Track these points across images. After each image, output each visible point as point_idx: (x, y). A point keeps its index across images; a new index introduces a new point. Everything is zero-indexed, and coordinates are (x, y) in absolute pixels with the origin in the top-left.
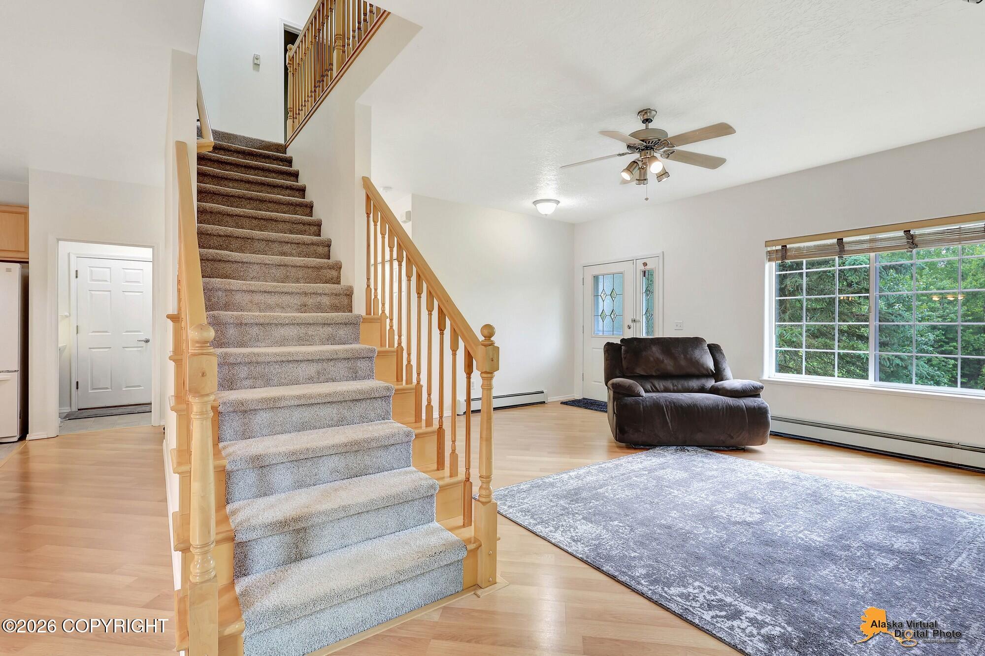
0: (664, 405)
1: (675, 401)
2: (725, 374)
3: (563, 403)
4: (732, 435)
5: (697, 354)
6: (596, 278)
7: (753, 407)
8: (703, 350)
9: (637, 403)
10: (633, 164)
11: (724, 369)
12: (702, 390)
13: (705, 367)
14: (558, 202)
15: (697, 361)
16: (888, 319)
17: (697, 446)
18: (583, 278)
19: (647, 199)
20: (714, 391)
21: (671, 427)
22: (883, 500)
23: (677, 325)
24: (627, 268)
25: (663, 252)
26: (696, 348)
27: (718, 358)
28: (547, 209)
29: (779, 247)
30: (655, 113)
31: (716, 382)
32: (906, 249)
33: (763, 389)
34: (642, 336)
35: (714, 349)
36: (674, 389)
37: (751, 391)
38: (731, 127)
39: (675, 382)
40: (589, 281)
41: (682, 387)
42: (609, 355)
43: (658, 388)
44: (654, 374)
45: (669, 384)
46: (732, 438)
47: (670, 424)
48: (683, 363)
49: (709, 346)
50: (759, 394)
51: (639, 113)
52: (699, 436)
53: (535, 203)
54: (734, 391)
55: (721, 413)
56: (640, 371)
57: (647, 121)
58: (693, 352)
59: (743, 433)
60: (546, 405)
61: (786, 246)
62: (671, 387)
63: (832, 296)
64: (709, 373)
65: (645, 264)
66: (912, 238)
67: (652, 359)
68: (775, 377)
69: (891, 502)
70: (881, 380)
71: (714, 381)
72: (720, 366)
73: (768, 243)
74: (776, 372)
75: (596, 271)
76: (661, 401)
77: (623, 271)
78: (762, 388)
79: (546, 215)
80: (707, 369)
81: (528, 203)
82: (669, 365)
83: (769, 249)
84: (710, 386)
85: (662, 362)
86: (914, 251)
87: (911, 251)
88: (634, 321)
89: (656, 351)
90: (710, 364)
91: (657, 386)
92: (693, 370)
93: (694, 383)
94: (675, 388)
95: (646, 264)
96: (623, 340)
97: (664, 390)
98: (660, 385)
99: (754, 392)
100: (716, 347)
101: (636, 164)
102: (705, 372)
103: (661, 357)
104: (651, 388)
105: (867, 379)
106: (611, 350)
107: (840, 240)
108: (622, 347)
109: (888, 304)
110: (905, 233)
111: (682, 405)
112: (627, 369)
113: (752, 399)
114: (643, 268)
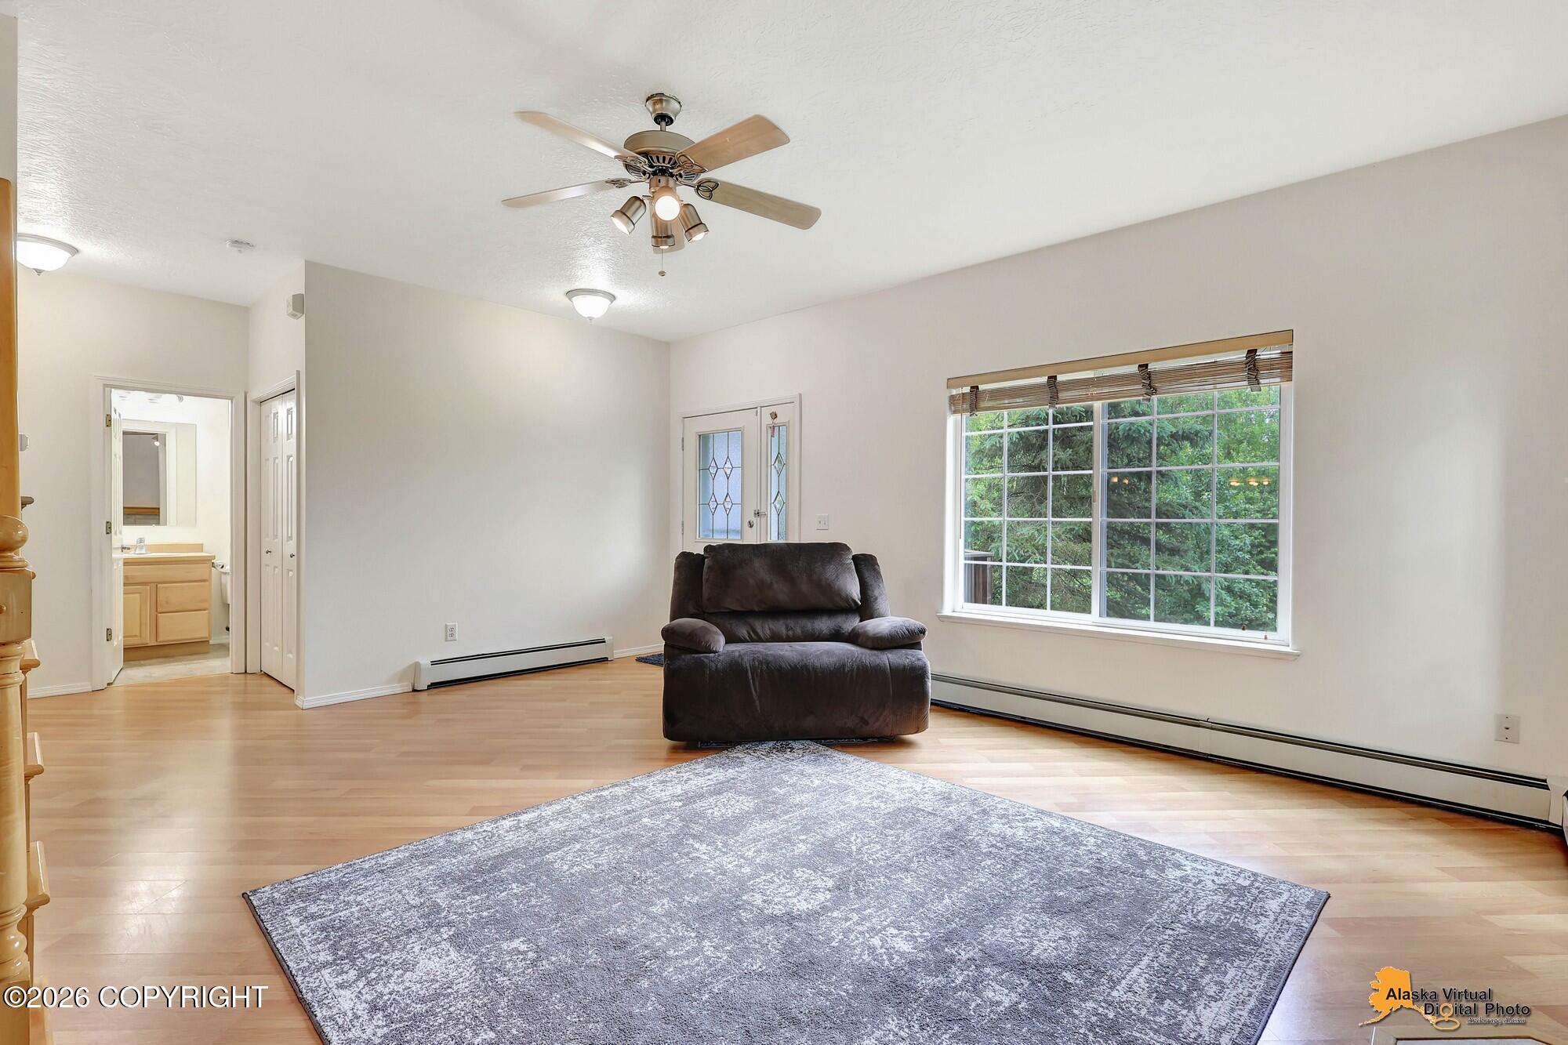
0: (749, 668)
1: (770, 659)
2: (876, 606)
3: (640, 660)
4: (866, 718)
5: (830, 572)
6: (704, 439)
7: (902, 667)
8: (842, 565)
9: (700, 665)
10: (633, 203)
11: (876, 599)
12: (836, 636)
13: (843, 594)
14: (613, 298)
15: (830, 585)
16: (1178, 514)
17: (811, 740)
18: (683, 439)
19: (662, 274)
20: (853, 638)
21: (759, 708)
22: (1065, 838)
23: (820, 522)
24: (749, 421)
25: (800, 395)
26: (829, 562)
27: (868, 580)
28: (591, 308)
29: (967, 390)
30: (677, 105)
31: (861, 621)
32: (1142, 395)
33: (924, 633)
34: (769, 540)
35: (865, 565)
36: (787, 636)
37: (904, 637)
38: (775, 128)
39: (791, 622)
40: (692, 444)
41: (802, 632)
42: (679, 574)
43: (761, 634)
44: (756, 609)
45: (780, 626)
46: (866, 723)
47: (757, 703)
48: (805, 588)
49: (856, 558)
50: (920, 642)
51: (647, 101)
52: (809, 722)
53: (570, 294)
54: (881, 637)
55: (848, 679)
56: (731, 604)
57: (663, 119)
58: (824, 569)
59: (885, 714)
60: (610, 665)
61: (977, 388)
62: (783, 631)
63: (1042, 473)
64: (851, 607)
65: (774, 416)
66: (1149, 377)
67: (752, 582)
68: (964, 611)
69: (1075, 841)
70: (1108, 615)
71: (858, 619)
72: (870, 592)
73: (951, 382)
74: (965, 601)
75: (703, 425)
76: (746, 659)
77: (741, 426)
78: (922, 632)
79: (591, 319)
80: (848, 599)
81: (555, 294)
82: (781, 592)
83: (954, 392)
84: (850, 629)
85: (770, 586)
86: (1155, 398)
87: (1149, 400)
88: (758, 514)
89: (760, 569)
90: (854, 590)
91: (760, 631)
92: (823, 601)
93: (824, 624)
94: (790, 633)
95: (776, 416)
96: (708, 549)
97: (771, 637)
98: (764, 627)
99: (910, 640)
100: (872, 559)
101: (638, 203)
102: (843, 604)
103: (767, 577)
104: (749, 633)
105: (1090, 613)
106: (688, 565)
107: (1053, 378)
108: (706, 560)
109: (1195, 492)
110: (1141, 369)
111: (780, 666)
112: (709, 599)
113: (903, 651)
114: (769, 421)
